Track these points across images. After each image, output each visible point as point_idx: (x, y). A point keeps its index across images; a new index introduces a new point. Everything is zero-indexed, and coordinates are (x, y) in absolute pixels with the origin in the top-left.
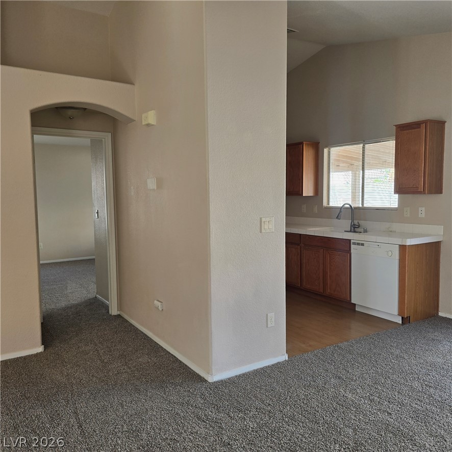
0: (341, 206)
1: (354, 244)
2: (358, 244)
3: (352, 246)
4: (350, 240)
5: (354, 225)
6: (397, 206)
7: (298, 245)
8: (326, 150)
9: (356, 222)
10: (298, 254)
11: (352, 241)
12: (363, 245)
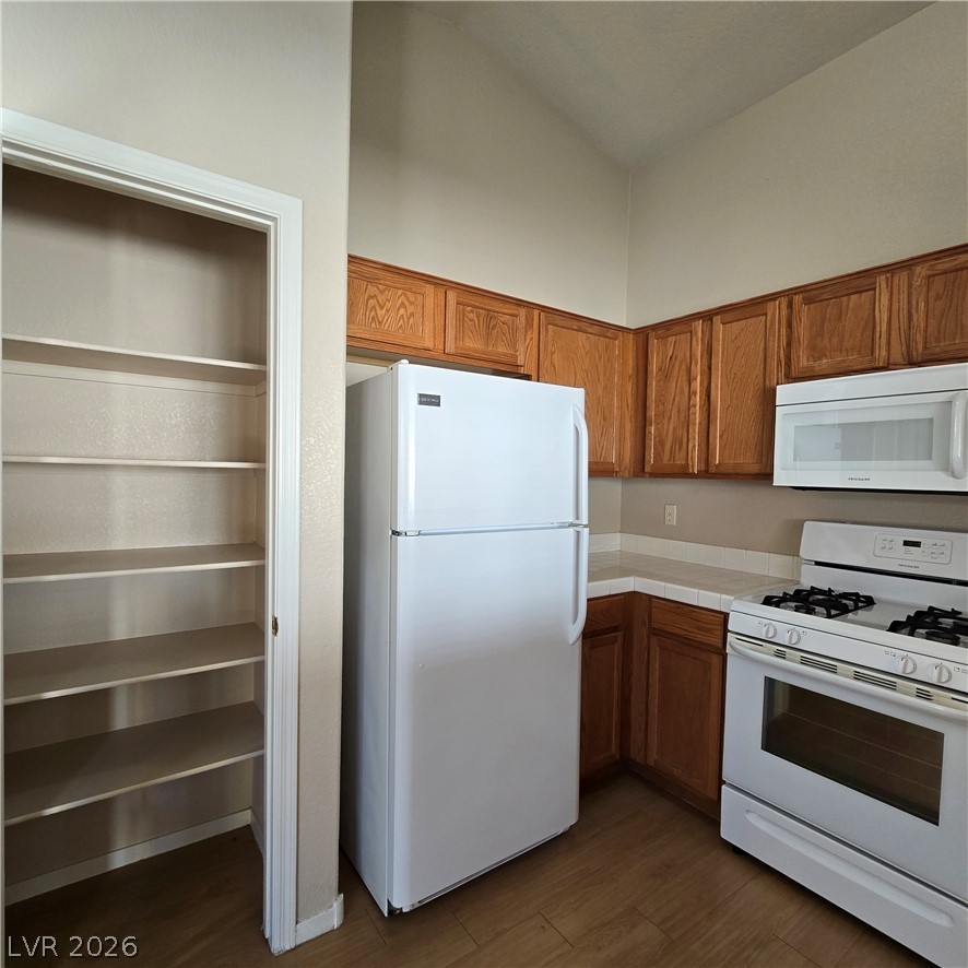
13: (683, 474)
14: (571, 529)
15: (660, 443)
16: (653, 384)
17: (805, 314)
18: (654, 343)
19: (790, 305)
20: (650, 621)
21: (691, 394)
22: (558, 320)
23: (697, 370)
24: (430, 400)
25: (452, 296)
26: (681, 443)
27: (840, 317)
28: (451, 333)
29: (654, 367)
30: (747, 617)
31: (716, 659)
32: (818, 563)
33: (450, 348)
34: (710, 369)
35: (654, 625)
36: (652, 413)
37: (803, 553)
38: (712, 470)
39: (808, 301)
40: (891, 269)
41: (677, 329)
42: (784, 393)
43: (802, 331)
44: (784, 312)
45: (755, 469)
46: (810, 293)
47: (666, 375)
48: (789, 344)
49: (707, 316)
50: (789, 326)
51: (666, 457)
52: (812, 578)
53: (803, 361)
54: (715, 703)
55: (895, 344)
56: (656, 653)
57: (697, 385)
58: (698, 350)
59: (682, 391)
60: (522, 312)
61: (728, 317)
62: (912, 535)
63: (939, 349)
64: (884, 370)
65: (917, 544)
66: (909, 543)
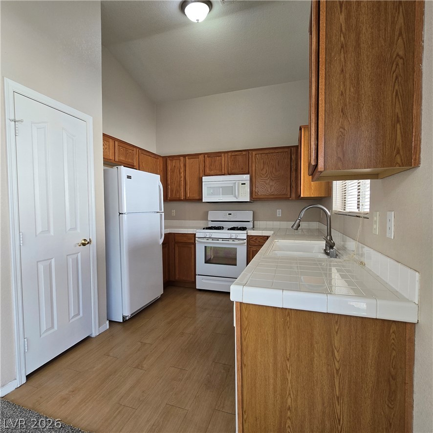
13: (180, 200)
14: (159, 214)
15: (172, 191)
16: (169, 173)
17: (208, 160)
18: (169, 162)
19: (204, 157)
20: (175, 240)
21: (180, 177)
22: (144, 152)
23: (182, 171)
24: (129, 177)
25: (116, 143)
26: (178, 191)
27: (215, 162)
28: (116, 154)
29: (169, 168)
30: (200, 233)
31: (193, 246)
32: (212, 221)
33: (117, 159)
34: (185, 170)
35: (176, 241)
36: (169, 182)
37: (209, 219)
38: (187, 198)
39: (208, 157)
40: (225, 153)
41: (175, 158)
42: (204, 179)
43: (207, 163)
44: (203, 158)
45: (198, 198)
46: (209, 155)
47: (173, 171)
48: (204, 166)
49: (184, 156)
50: (204, 162)
51: (174, 195)
52: (211, 224)
53: (208, 171)
54: (193, 257)
55: (226, 170)
56: (177, 248)
57: (182, 175)
58: (182, 165)
59: (178, 177)
60: (135, 149)
61: (190, 157)
62: (230, 212)
63: (233, 171)
64: (224, 175)
65: (231, 214)
66: (229, 214)
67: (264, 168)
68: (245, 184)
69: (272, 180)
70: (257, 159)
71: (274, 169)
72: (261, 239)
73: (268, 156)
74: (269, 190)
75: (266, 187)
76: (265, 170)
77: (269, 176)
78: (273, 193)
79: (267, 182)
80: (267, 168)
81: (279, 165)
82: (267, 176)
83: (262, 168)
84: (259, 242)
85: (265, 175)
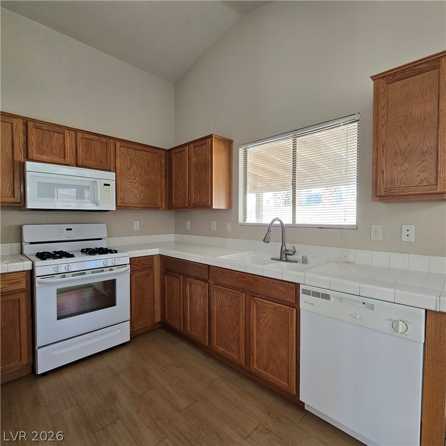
0: (270, 222)
1: (307, 292)
2: (316, 294)
3: (303, 297)
4: (297, 285)
5: (287, 251)
6: (355, 223)
7: (206, 281)
8: (241, 151)
9: (289, 246)
10: (206, 296)
11: (302, 287)
12: (327, 297)
17: (34, 133)
19: (25, 124)
27: (50, 140)
40: (69, 129)
42: (30, 165)
43: (33, 139)
44: (21, 126)
46: (36, 124)
48: (25, 143)
50: (25, 134)
53: (34, 153)
55: (72, 158)
62: (69, 226)
63: (86, 163)
64: (68, 165)
65: (71, 229)
66: (67, 229)
67: (131, 167)
68: (109, 185)
69: (141, 184)
70: (123, 153)
71: (143, 171)
72: (146, 260)
73: (136, 152)
74: (138, 198)
75: (135, 193)
76: (132, 169)
77: (137, 179)
78: (142, 201)
79: (136, 185)
80: (135, 168)
81: (148, 167)
82: (135, 178)
83: (129, 166)
84: (143, 264)
85: (133, 177)
